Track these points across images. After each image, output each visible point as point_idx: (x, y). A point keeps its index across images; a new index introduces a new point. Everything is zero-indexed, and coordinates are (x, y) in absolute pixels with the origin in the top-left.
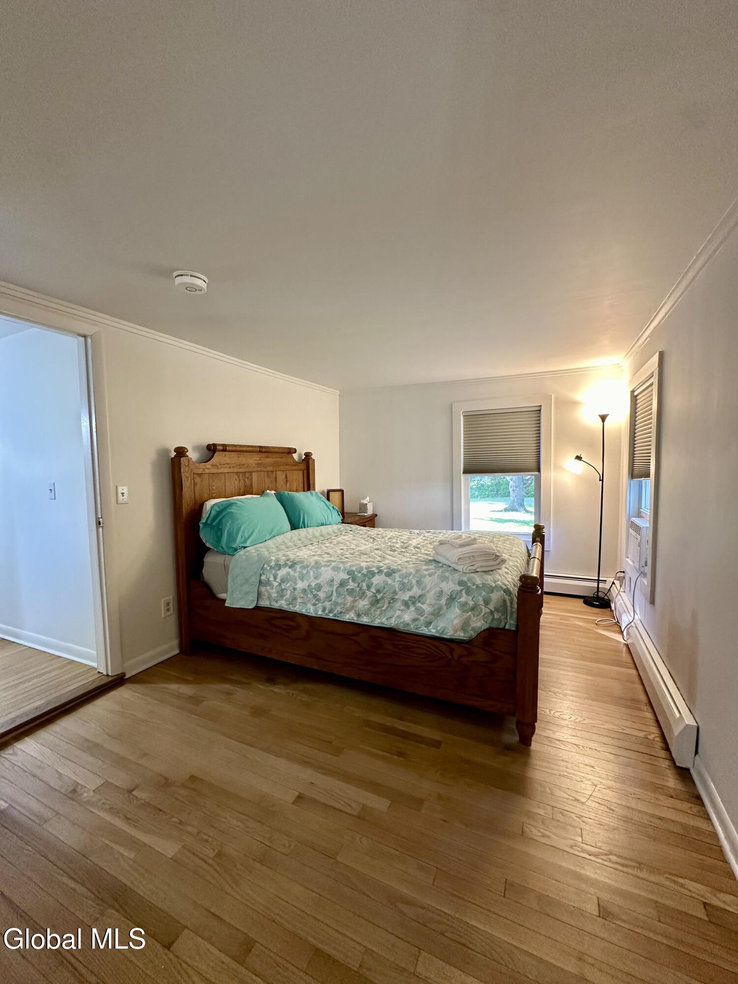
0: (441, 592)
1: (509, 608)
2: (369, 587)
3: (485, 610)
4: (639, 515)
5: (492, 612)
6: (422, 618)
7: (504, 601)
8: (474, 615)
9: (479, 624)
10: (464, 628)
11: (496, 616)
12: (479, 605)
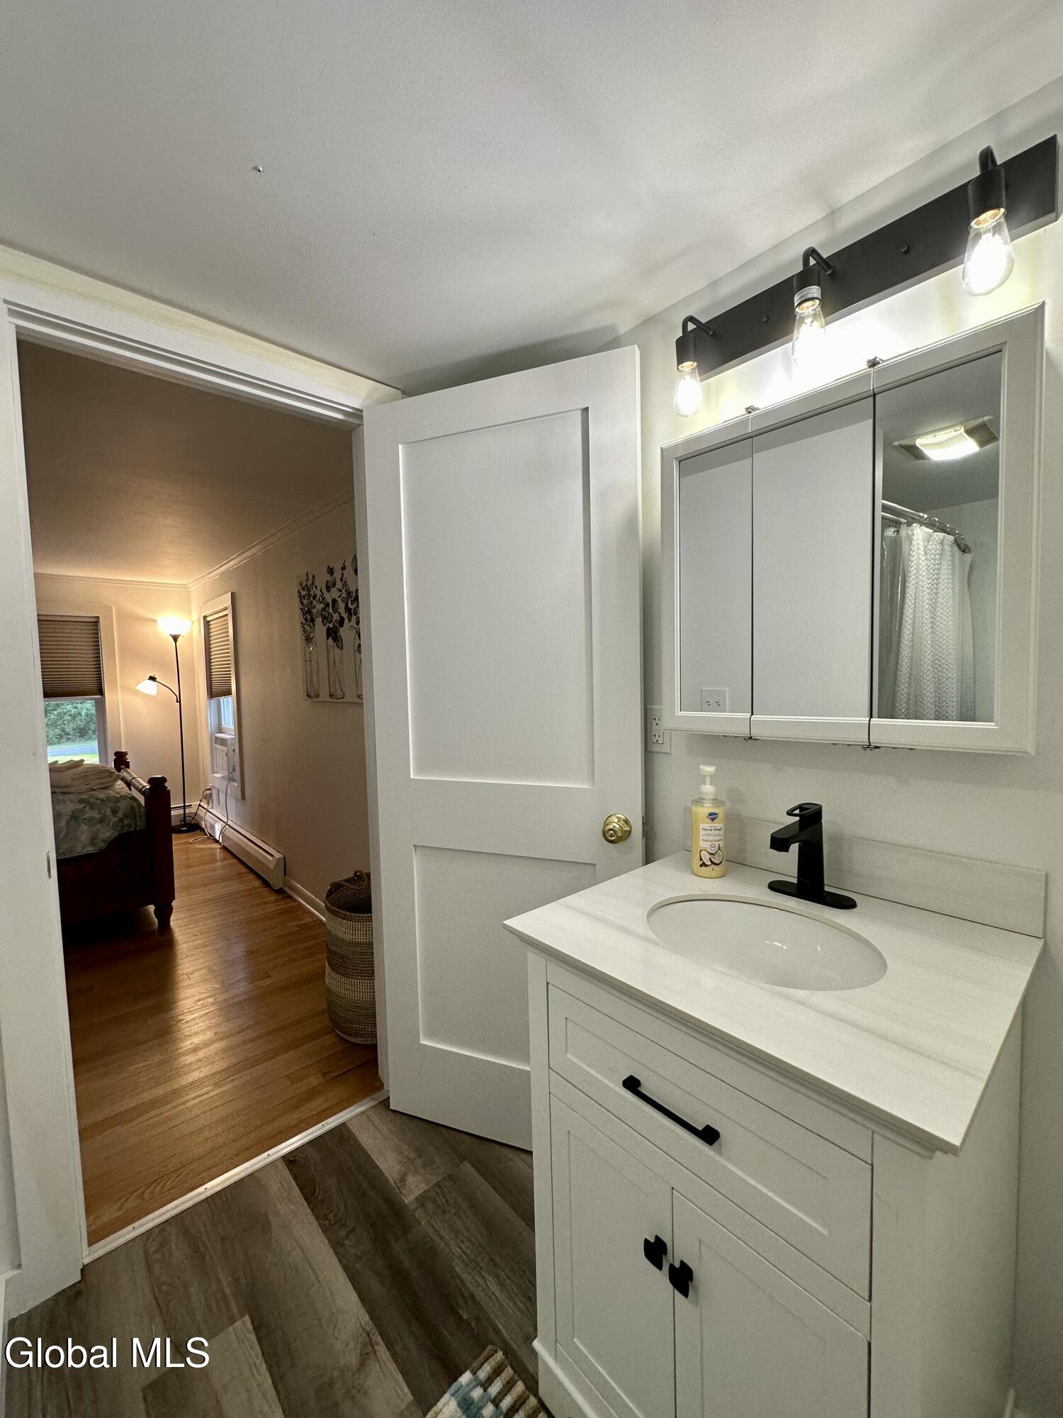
0: (59, 815)
1: (137, 812)
3: (114, 819)
4: (220, 731)
5: (121, 820)
7: (132, 807)
8: (103, 827)
9: (107, 834)
10: (92, 843)
11: (126, 822)
12: (108, 814)
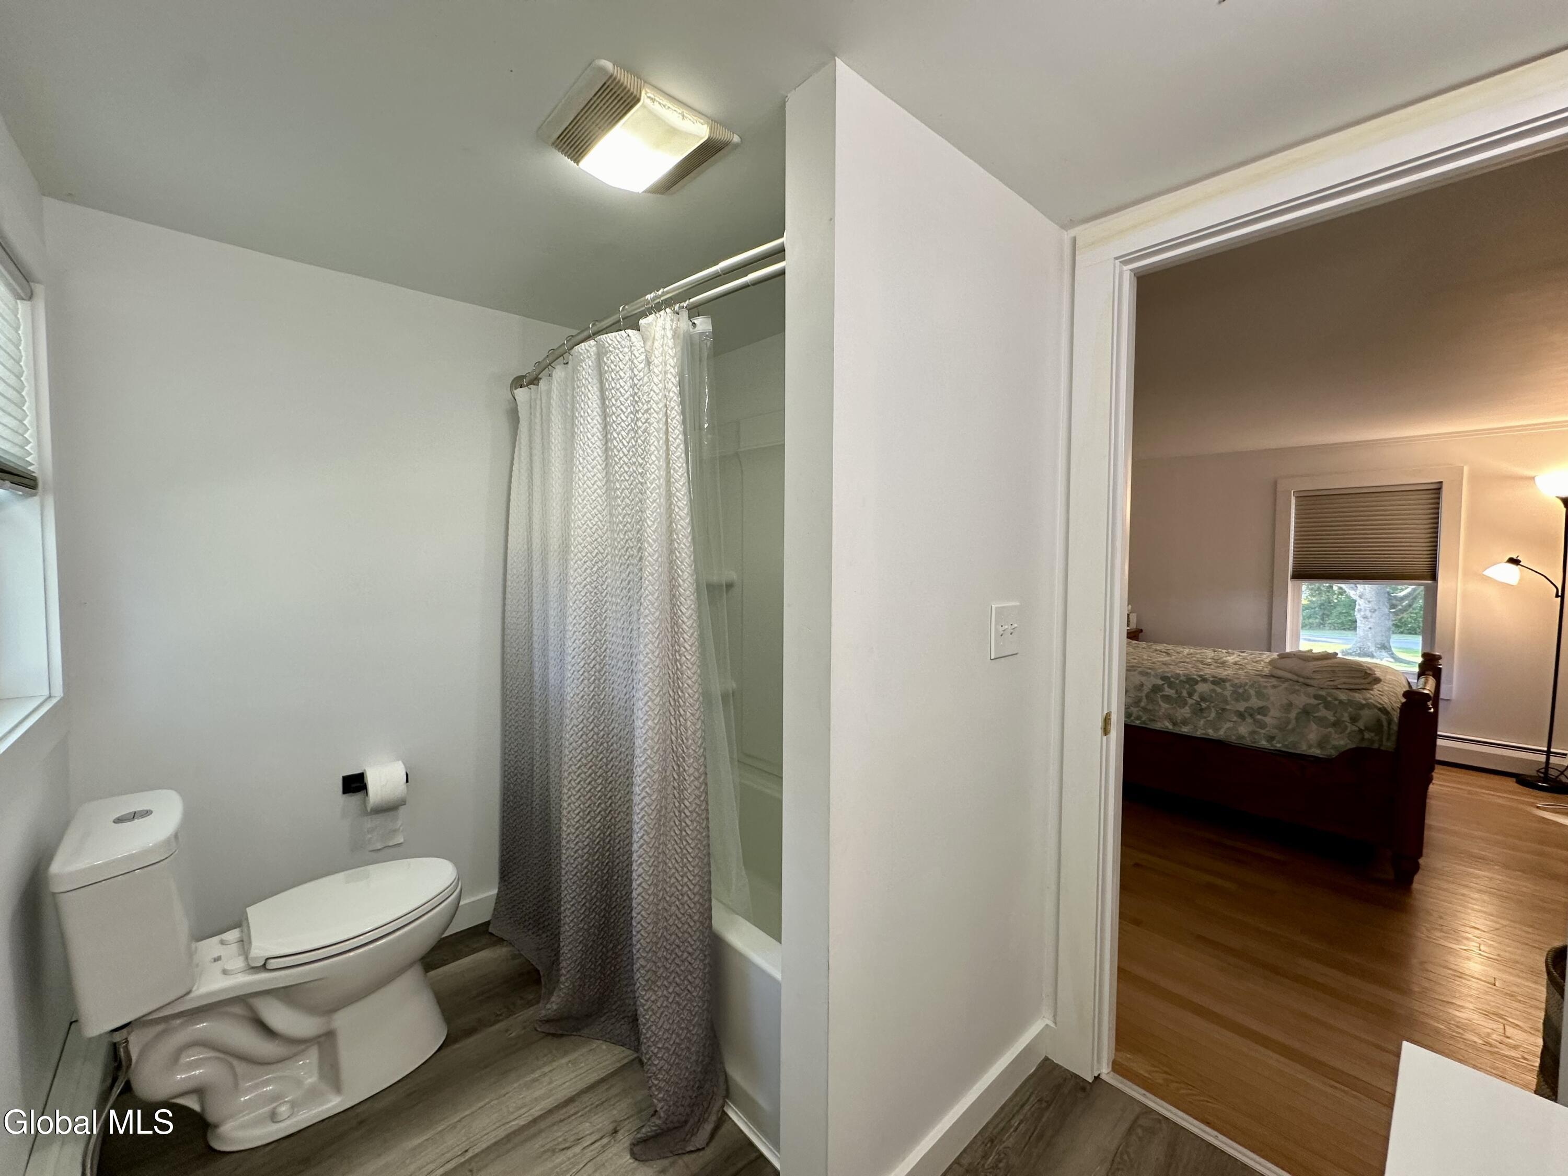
0: (1290, 705)
1: (1386, 729)
2: (1190, 695)
6: (1263, 731)
8: (1336, 732)
9: (1341, 742)
11: (1367, 735)
12: (1344, 719)
